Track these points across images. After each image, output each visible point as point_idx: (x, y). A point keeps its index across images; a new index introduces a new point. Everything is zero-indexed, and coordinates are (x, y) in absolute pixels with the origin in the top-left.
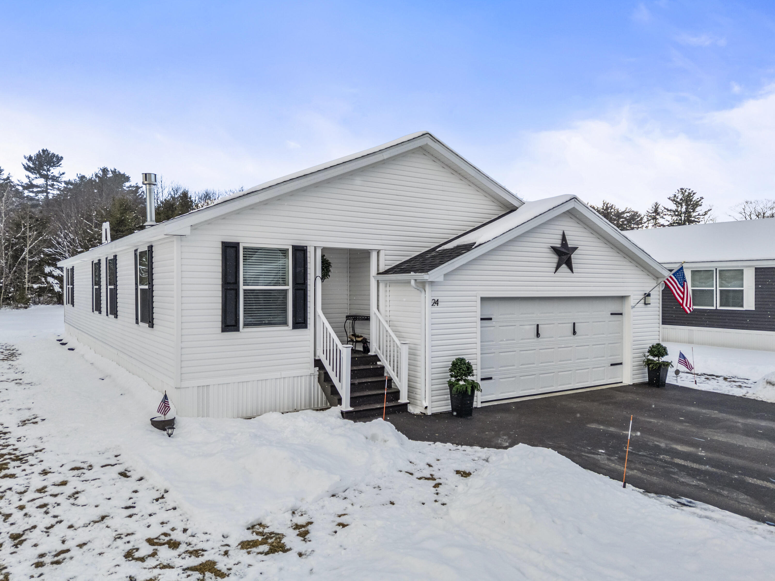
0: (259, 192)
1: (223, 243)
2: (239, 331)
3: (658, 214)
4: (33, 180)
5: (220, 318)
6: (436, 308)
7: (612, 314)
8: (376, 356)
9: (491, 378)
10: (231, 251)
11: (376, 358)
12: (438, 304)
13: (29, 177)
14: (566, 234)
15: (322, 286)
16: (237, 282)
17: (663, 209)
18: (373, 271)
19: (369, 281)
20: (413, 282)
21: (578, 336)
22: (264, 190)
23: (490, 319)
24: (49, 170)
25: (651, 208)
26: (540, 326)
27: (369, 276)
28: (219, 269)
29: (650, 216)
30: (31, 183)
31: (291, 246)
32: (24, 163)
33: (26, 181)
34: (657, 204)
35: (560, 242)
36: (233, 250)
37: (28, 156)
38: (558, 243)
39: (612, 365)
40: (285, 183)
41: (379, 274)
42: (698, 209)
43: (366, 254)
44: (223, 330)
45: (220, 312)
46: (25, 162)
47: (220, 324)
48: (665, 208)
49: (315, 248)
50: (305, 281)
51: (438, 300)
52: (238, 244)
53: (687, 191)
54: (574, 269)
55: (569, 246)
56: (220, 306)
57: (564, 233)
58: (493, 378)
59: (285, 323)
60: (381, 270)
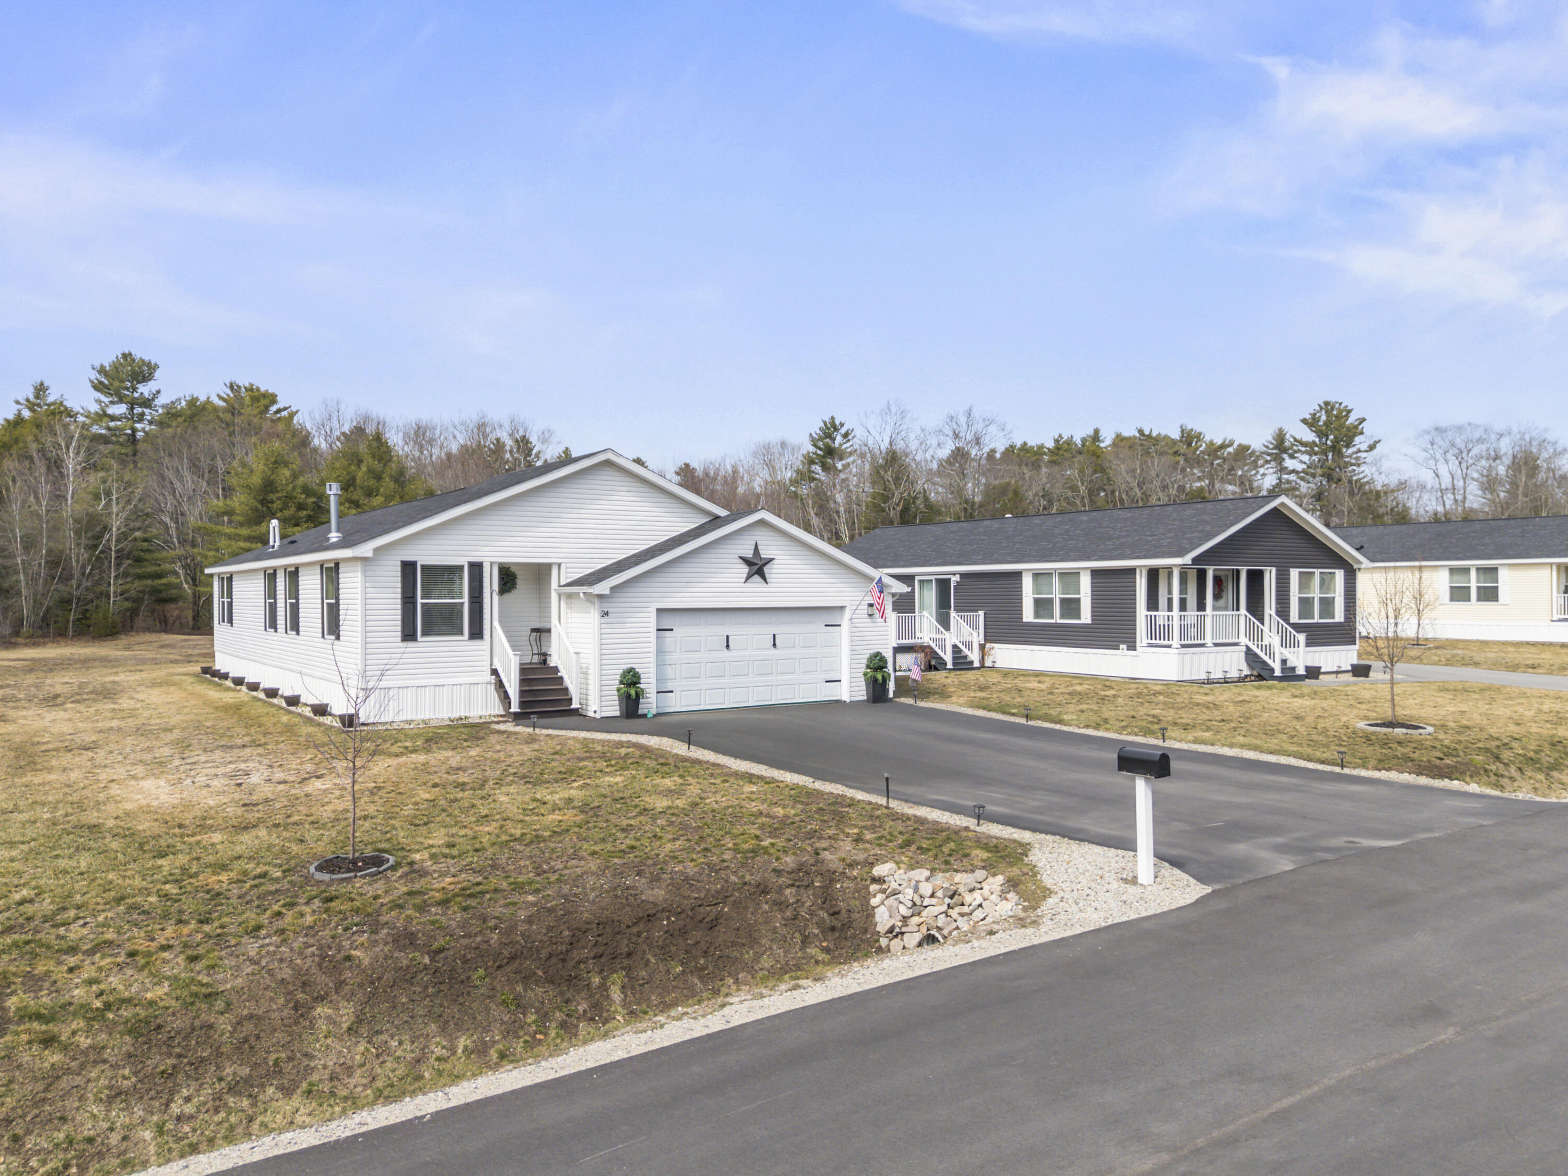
1: (402, 562)
2: (417, 640)
3: (1285, 451)
4: (107, 406)
5: (400, 629)
6: (606, 619)
7: (826, 626)
8: (556, 667)
9: (671, 691)
10: (409, 569)
11: (556, 669)
12: (608, 615)
13: (99, 401)
15: (499, 600)
16: (414, 596)
17: (1292, 440)
18: (554, 584)
19: (550, 593)
20: (582, 595)
21: (780, 648)
23: (671, 630)
24: (135, 389)
25: (1270, 439)
26: (730, 638)
27: (550, 588)
28: (399, 585)
29: (1269, 454)
30: (104, 412)
31: (467, 563)
32: (93, 378)
33: (94, 408)
34: (1281, 430)
35: (752, 553)
37: (97, 365)
39: (826, 682)
41: (560, 586)
42: (1357, 439)
43: (547, 567)
44: (403, 640)
45: (400, 623)
46: (94, 375)
47: (400, 634)
48: (1296, 440)
49: (492, 563)
50: (481, 595)
51: (607, 611)
52: (416, 562)
53: (1337, 406)
54: (768, 581)
55: (761, 557)
56: (400, 618)
57: (756, 543)
58: (675, 692)
59: (461, 633)
60: (562, 584)
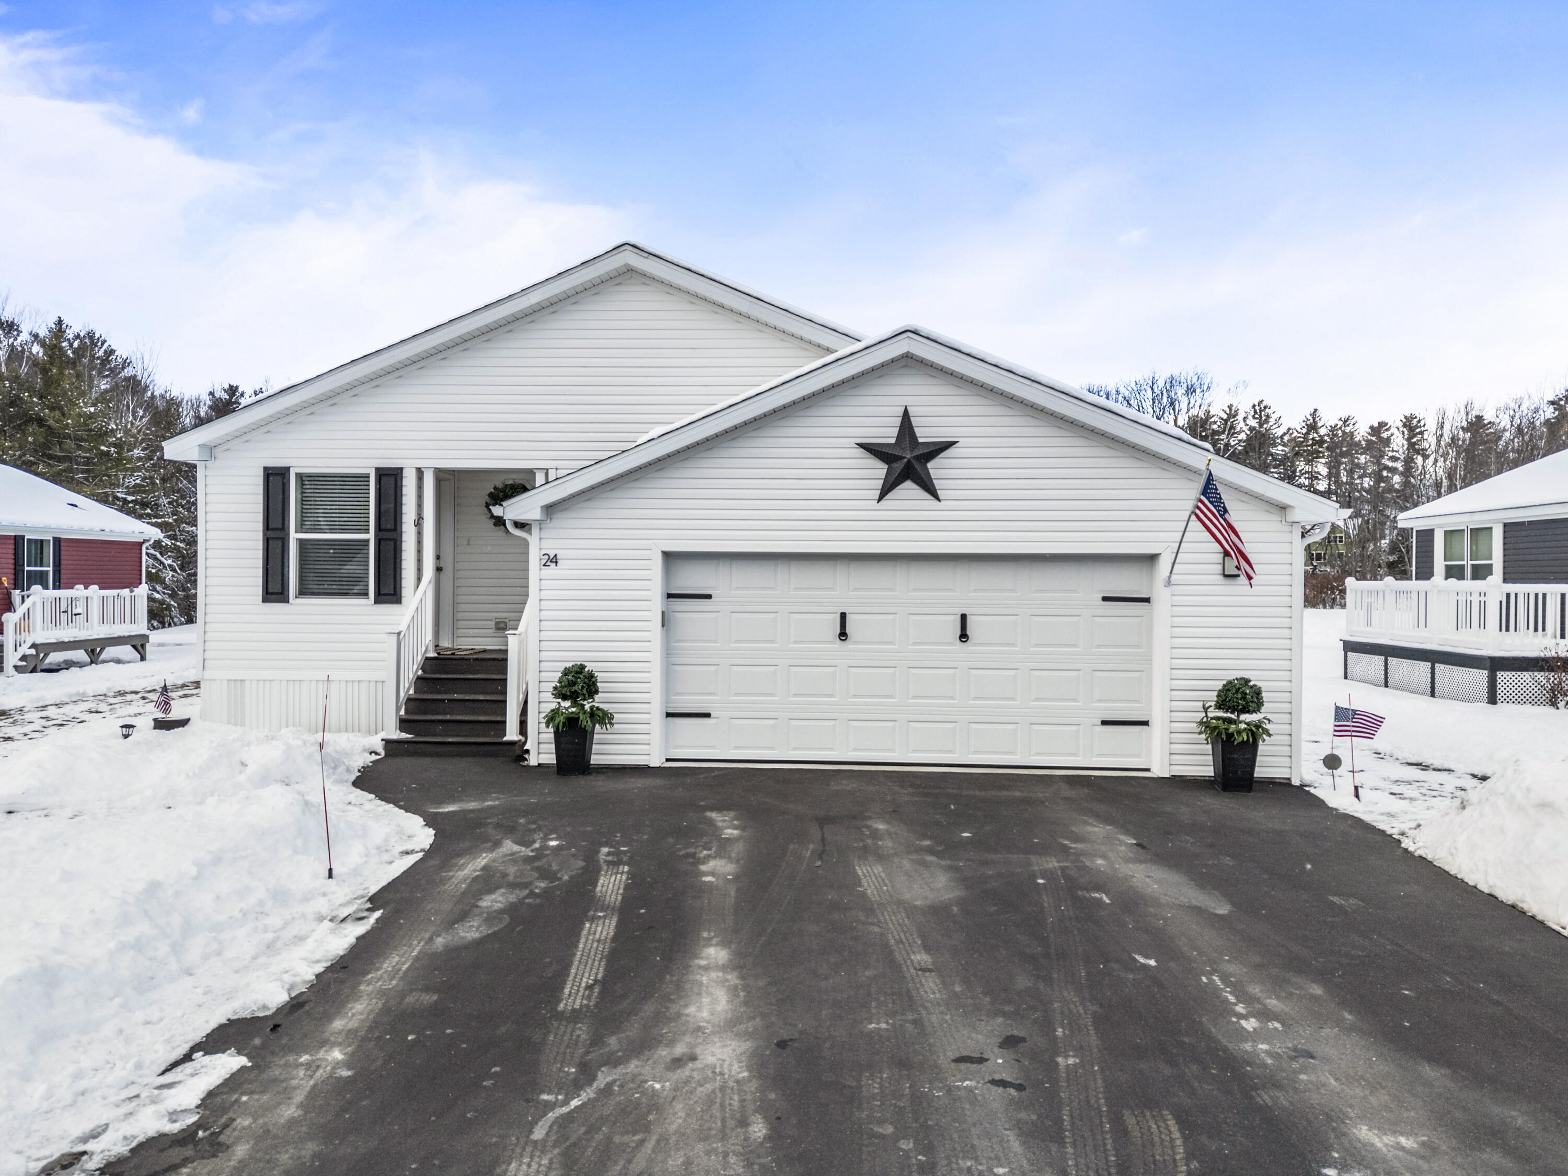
0: (299, 387)
1: (265, 469)
2: (288, 602)
5: (259, 581)
6: (552, 571)
7: (1105, 599)
9: (708, 715)
10: (276, 481)
12: (556, 562)
14: (911, 414)
16: (284, 528)
21: (975, 644)
22: (308, 384)
23: (709, 597)
26: (848, 617)
28: (260, 508)
31: (374, 469)
35: (895, 432)
36: (279, 478)
38: (888, 434)
39: (1104, 723)
40: (341, 369)
44: (265, 600)
45: (260, 572)
47: (259, 591)
49: (418, 470)
50: (395, 525)
51: (556, 555)
52: (288, 469)
54: (939, 492)
55: (920, 440)
56: (260, 563)
57: (906, 412)
58: (712, 716)
59: (365, 594)
